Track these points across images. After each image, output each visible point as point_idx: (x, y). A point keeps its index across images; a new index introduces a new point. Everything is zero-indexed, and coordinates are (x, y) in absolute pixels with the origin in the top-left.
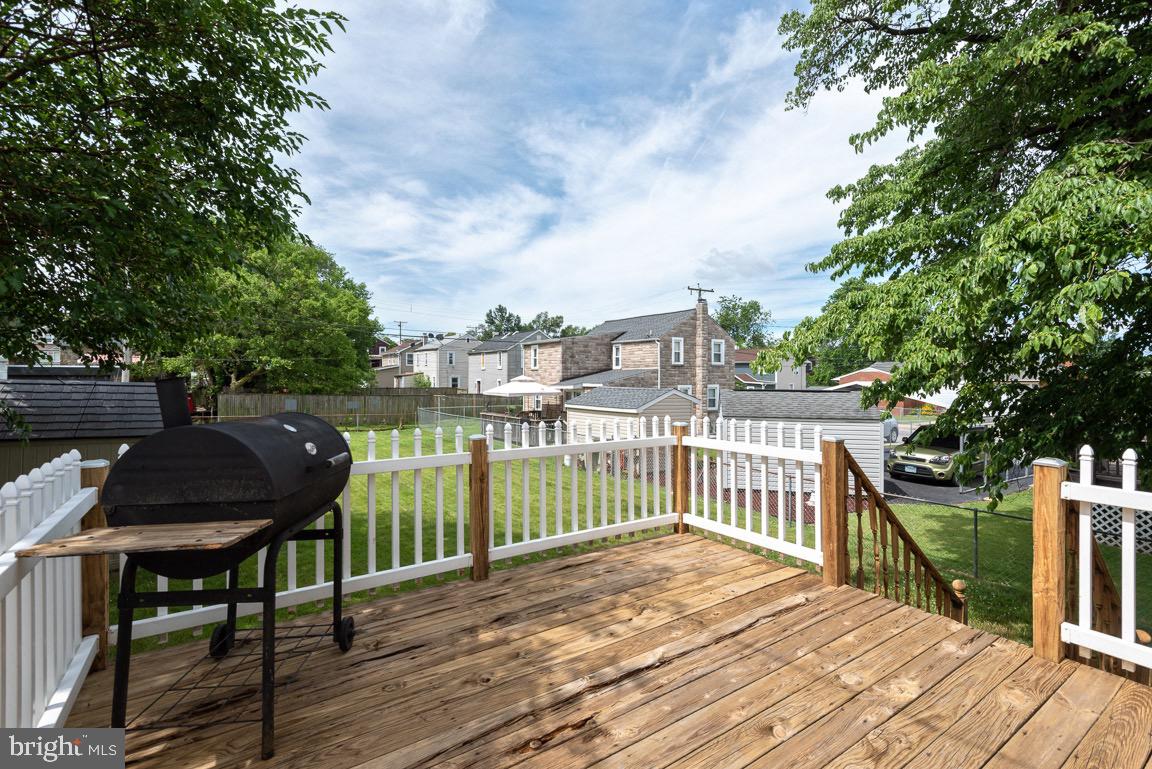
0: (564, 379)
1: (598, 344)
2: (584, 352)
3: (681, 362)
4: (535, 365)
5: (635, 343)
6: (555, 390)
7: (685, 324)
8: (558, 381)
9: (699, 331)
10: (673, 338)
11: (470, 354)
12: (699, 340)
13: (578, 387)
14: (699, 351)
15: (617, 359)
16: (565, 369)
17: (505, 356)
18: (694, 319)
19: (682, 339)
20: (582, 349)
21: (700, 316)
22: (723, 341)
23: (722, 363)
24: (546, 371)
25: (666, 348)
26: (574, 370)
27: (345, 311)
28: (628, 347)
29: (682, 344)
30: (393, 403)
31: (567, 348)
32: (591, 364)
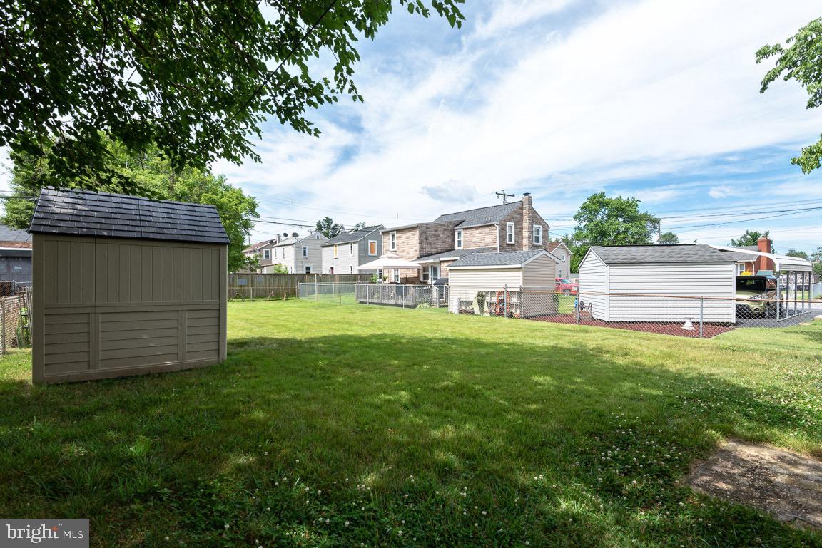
0: (421, 257)
1: (444, 230)
2: (435, 235)
3: (513, 242)
4: (393, 247)
5: (475, 228)
6: (415, 264)
7: (515, 212)
8: (415, 258)
9: (526, 218)
10: (508, 223)
11: (323, 247)
12: (526, 225)
13: (437, 260)
14: (526, 234)
15: (459, 242)
16: (421, 248)
17: (356, 246)
18: (522, 208)
19: (514, 224)
20: (433, 233)
21: (526, 206)
22: (541, 226)
23: (540, 243)
24: (403, 252)
25: (503, 230)
26: (428, 250)
27: (236, 205)
28: (469, 232)
29: (513, 227)
30: (274, 281)
31: (423, 232)
32: (440, 245)
